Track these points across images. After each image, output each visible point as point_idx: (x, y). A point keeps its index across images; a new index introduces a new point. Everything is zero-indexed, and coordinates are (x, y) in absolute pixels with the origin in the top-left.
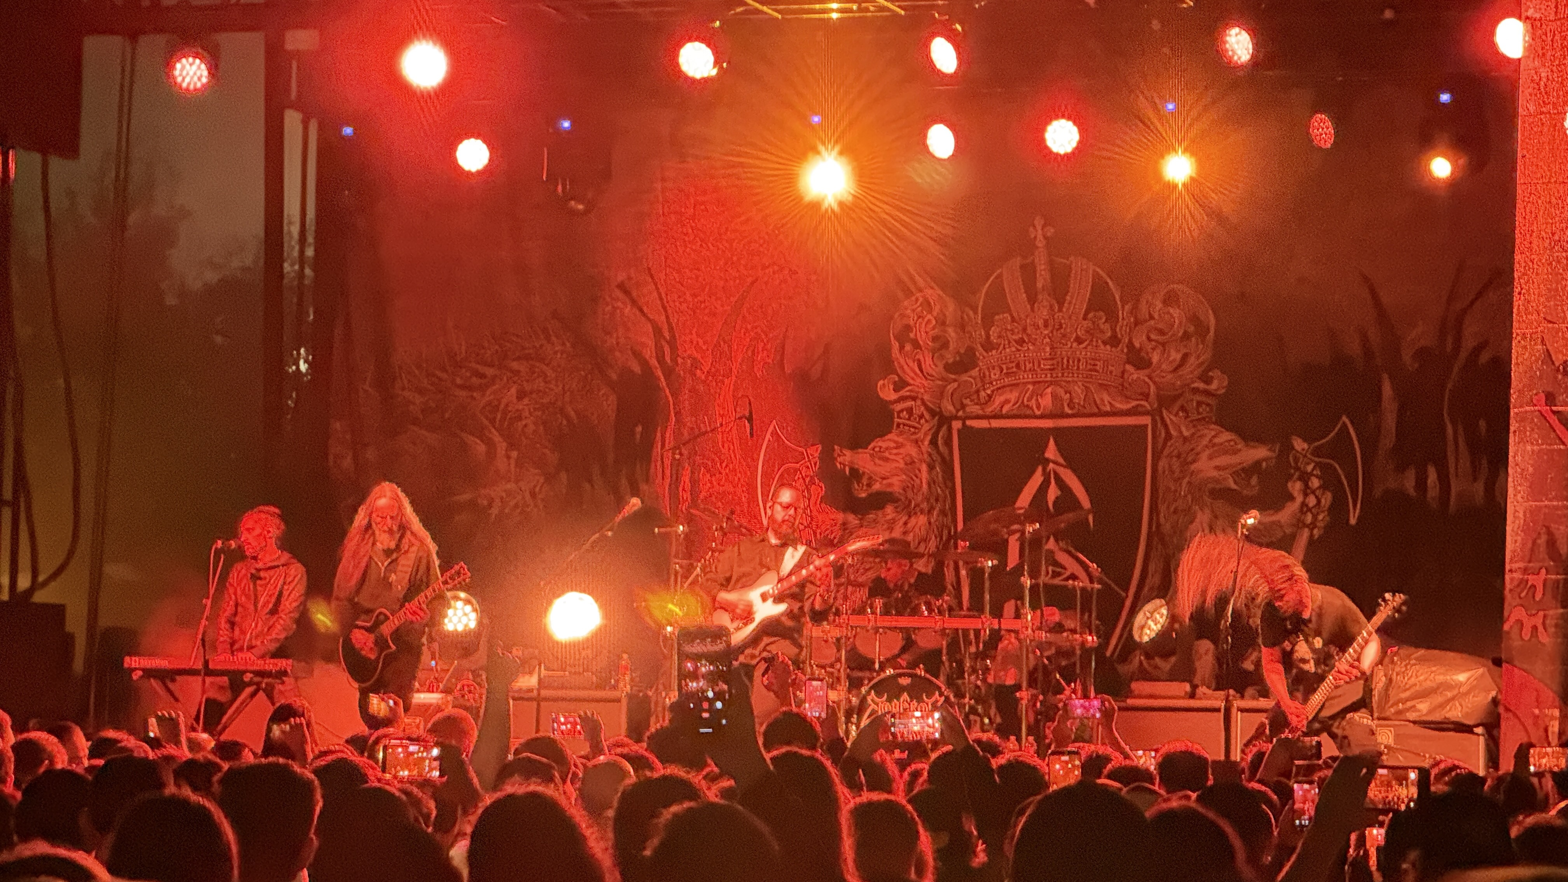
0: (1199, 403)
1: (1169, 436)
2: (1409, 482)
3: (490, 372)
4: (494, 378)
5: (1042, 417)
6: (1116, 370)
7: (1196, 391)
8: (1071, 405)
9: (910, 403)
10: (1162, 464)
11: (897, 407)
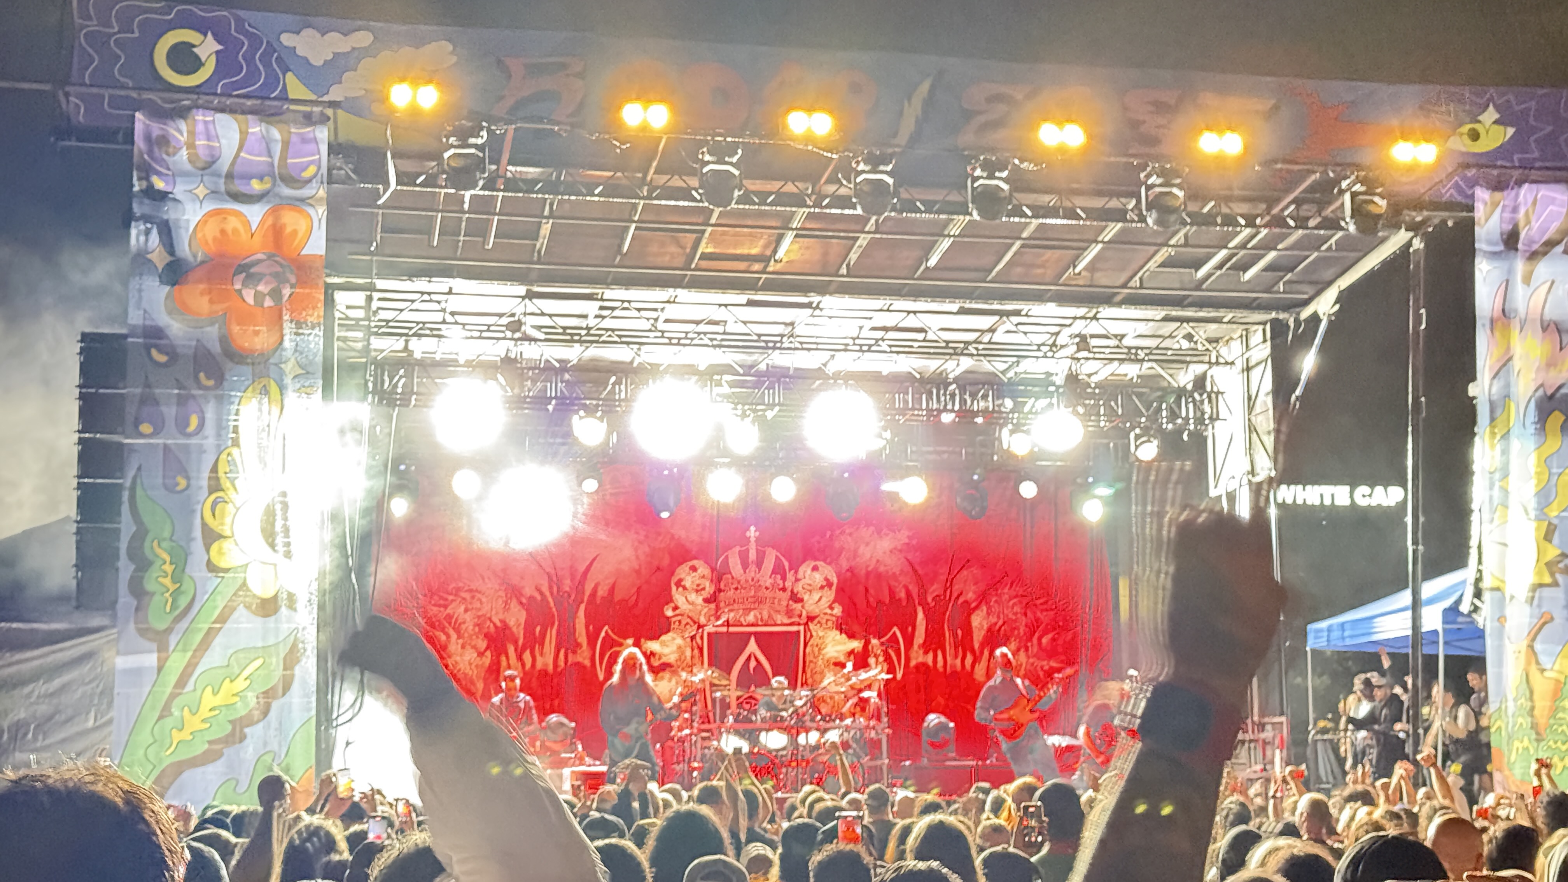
0: (827, 620)
1: (811, 636)
2: (929, 659)
3: (450, 598)
4: (452, 601)
5: (748, 625)
6: (784, 603)
7: (825, 614)
8: (762, 620)
9: (679, 618)
10: (808, 650)
11: (673, 620)
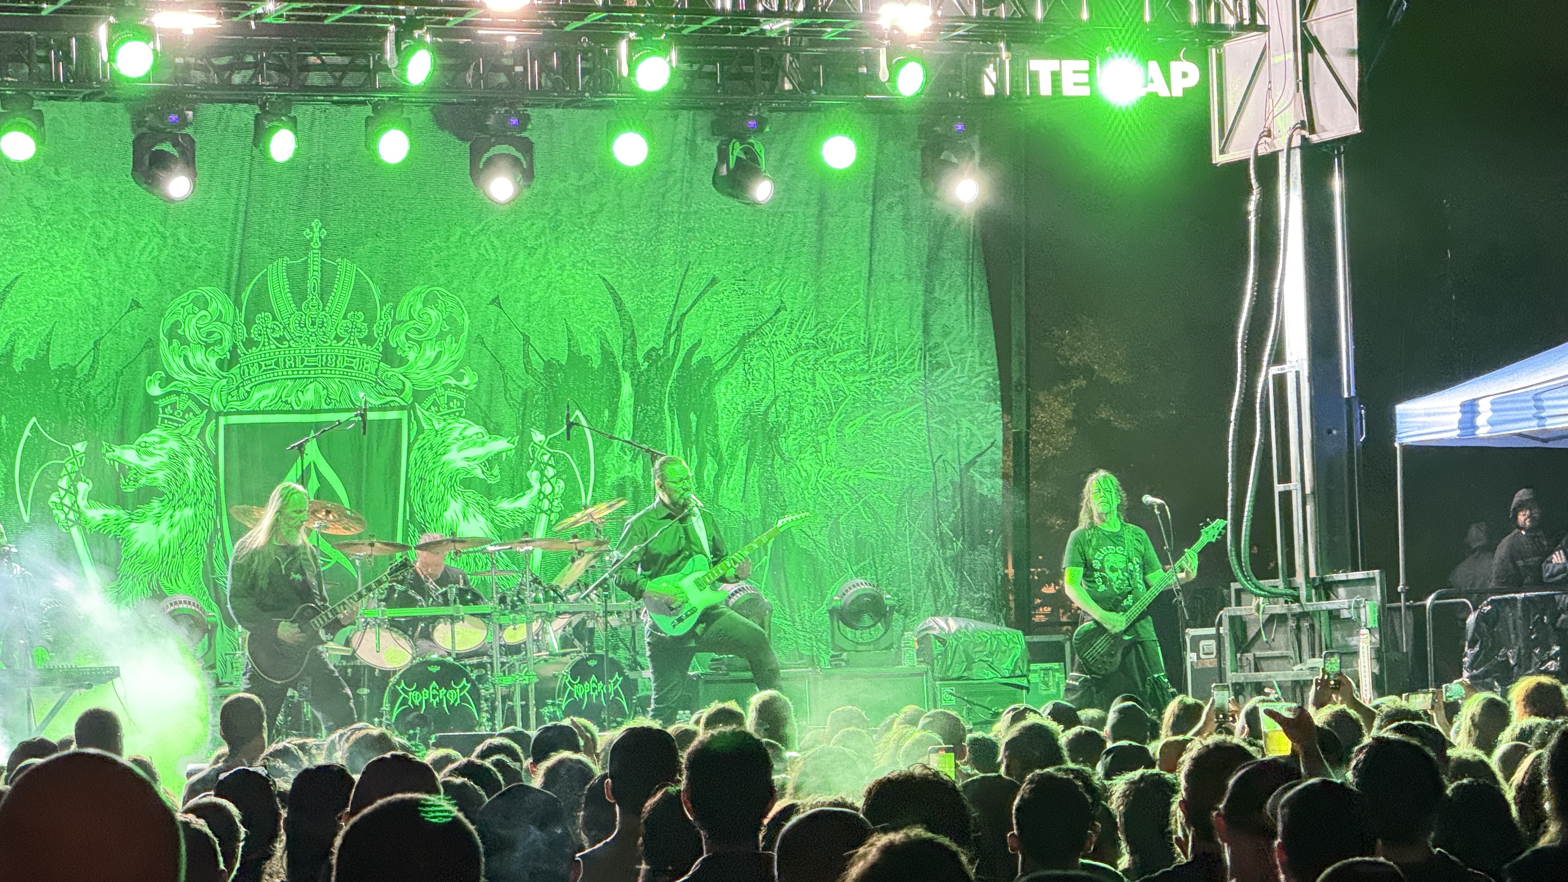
0: (450, 399)
1: (422, 430)
5: (302, 412)
6: (372, 367)
7: (447, 387)
8: (328, 400)
9: (173, 398)
10: (416, 456)
11: (162, 403)
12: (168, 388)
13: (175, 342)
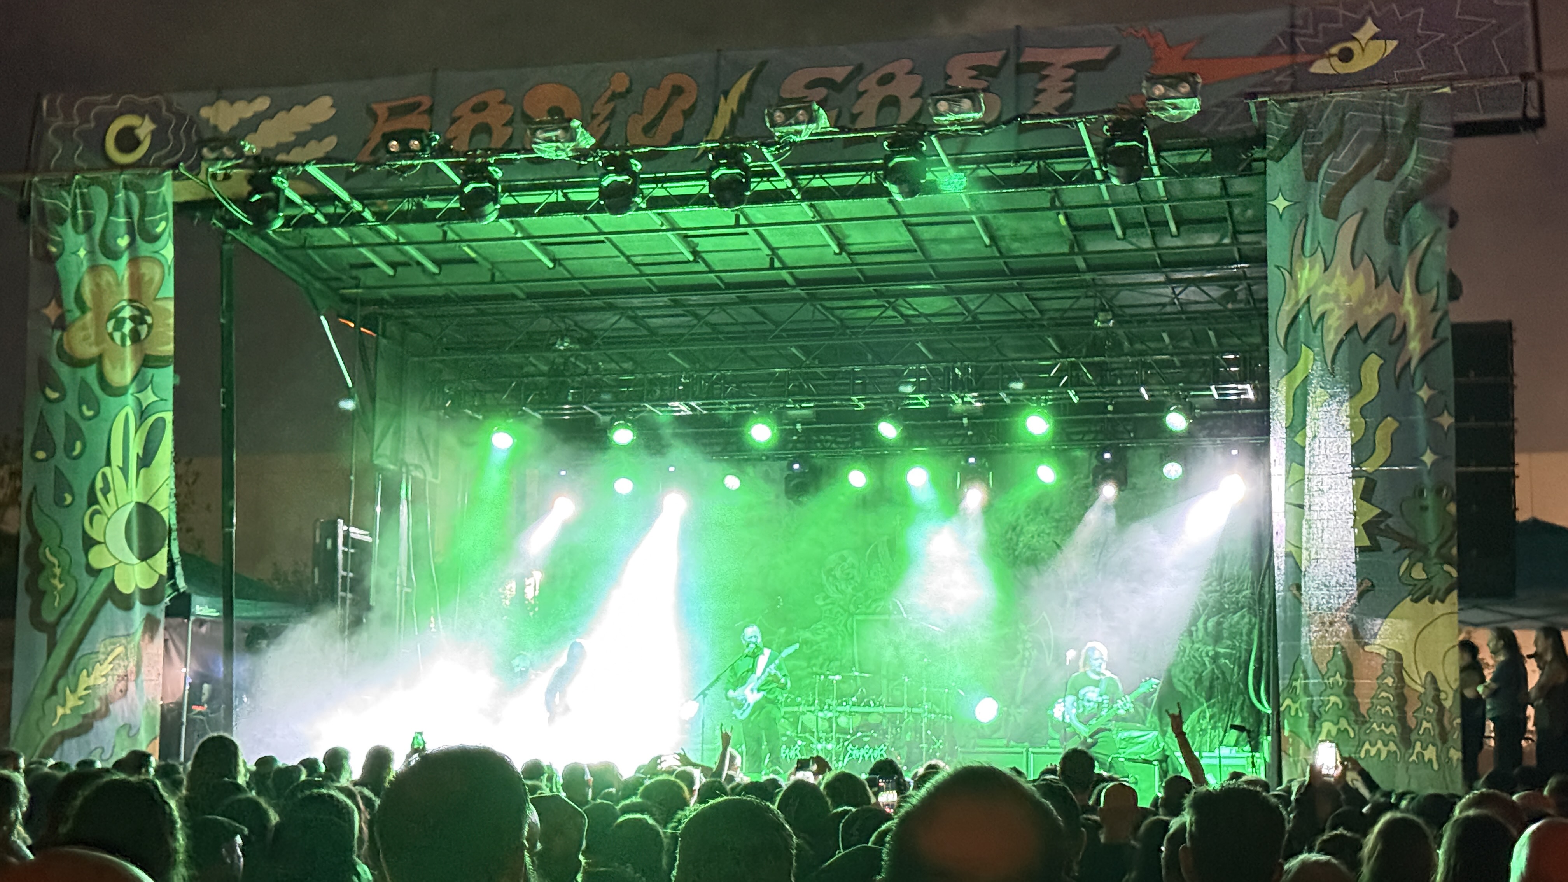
9: (830, 607)
11: (824, 608)
12: (828, 601)
13: (831, 579)
